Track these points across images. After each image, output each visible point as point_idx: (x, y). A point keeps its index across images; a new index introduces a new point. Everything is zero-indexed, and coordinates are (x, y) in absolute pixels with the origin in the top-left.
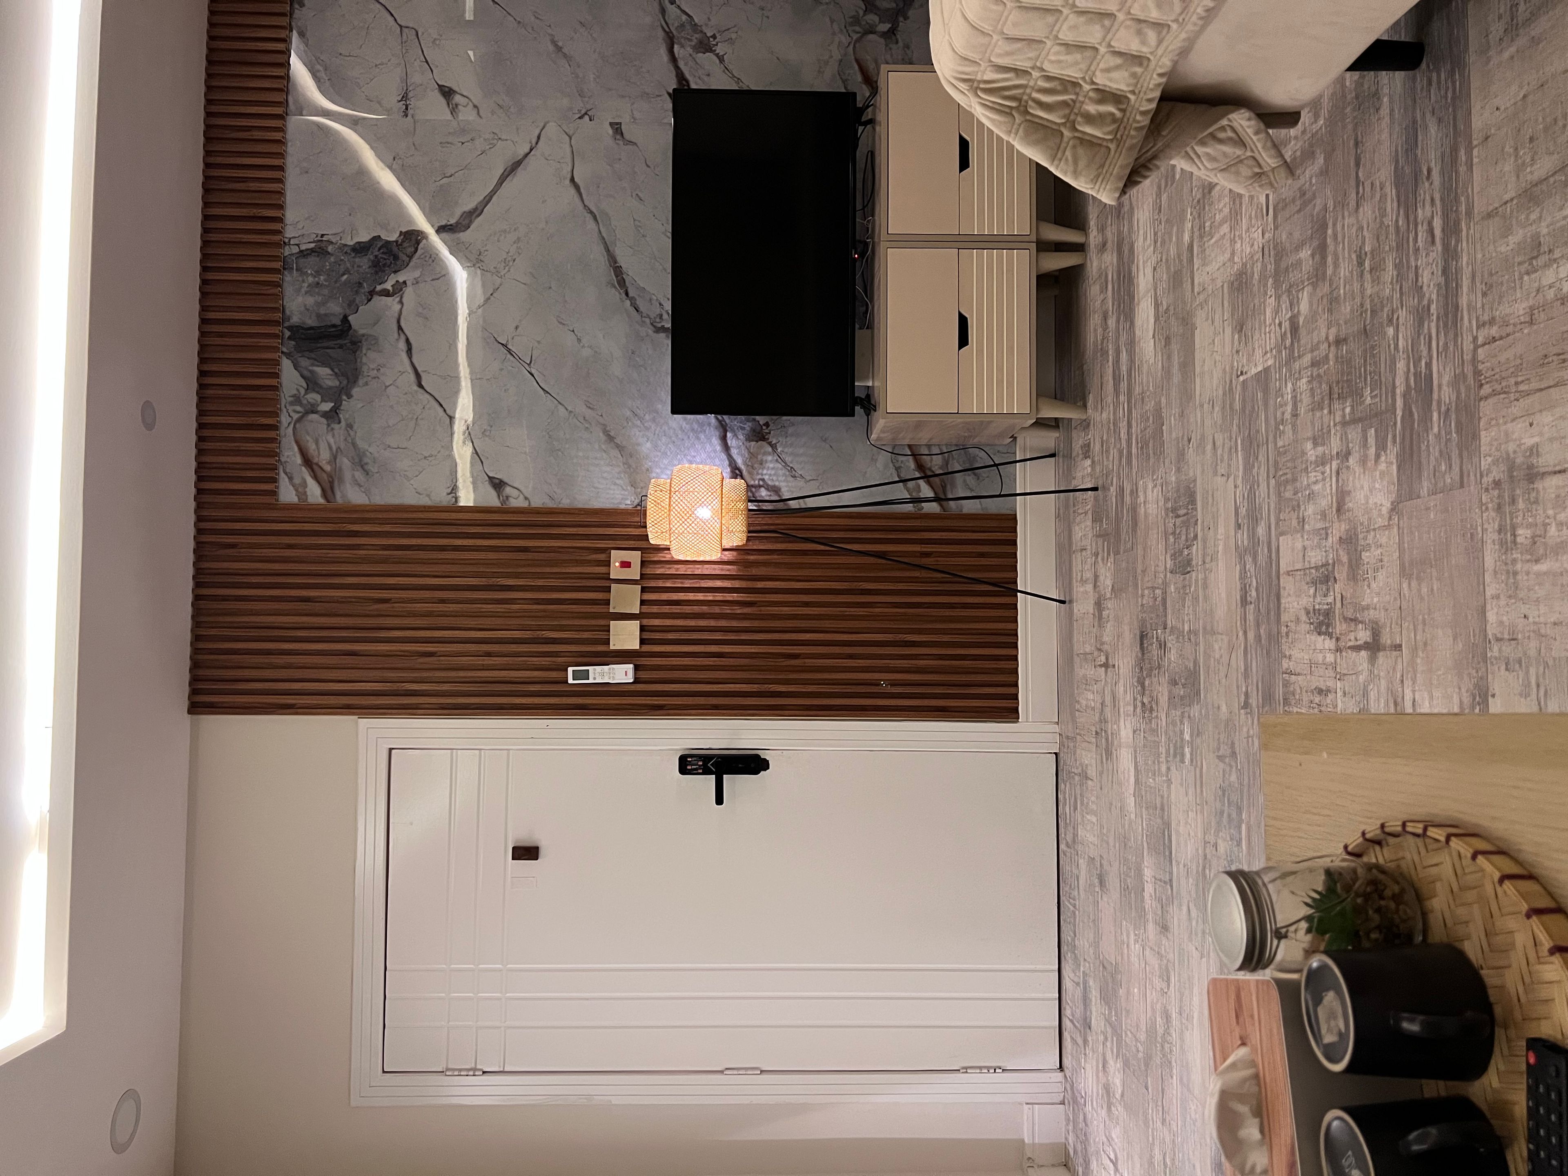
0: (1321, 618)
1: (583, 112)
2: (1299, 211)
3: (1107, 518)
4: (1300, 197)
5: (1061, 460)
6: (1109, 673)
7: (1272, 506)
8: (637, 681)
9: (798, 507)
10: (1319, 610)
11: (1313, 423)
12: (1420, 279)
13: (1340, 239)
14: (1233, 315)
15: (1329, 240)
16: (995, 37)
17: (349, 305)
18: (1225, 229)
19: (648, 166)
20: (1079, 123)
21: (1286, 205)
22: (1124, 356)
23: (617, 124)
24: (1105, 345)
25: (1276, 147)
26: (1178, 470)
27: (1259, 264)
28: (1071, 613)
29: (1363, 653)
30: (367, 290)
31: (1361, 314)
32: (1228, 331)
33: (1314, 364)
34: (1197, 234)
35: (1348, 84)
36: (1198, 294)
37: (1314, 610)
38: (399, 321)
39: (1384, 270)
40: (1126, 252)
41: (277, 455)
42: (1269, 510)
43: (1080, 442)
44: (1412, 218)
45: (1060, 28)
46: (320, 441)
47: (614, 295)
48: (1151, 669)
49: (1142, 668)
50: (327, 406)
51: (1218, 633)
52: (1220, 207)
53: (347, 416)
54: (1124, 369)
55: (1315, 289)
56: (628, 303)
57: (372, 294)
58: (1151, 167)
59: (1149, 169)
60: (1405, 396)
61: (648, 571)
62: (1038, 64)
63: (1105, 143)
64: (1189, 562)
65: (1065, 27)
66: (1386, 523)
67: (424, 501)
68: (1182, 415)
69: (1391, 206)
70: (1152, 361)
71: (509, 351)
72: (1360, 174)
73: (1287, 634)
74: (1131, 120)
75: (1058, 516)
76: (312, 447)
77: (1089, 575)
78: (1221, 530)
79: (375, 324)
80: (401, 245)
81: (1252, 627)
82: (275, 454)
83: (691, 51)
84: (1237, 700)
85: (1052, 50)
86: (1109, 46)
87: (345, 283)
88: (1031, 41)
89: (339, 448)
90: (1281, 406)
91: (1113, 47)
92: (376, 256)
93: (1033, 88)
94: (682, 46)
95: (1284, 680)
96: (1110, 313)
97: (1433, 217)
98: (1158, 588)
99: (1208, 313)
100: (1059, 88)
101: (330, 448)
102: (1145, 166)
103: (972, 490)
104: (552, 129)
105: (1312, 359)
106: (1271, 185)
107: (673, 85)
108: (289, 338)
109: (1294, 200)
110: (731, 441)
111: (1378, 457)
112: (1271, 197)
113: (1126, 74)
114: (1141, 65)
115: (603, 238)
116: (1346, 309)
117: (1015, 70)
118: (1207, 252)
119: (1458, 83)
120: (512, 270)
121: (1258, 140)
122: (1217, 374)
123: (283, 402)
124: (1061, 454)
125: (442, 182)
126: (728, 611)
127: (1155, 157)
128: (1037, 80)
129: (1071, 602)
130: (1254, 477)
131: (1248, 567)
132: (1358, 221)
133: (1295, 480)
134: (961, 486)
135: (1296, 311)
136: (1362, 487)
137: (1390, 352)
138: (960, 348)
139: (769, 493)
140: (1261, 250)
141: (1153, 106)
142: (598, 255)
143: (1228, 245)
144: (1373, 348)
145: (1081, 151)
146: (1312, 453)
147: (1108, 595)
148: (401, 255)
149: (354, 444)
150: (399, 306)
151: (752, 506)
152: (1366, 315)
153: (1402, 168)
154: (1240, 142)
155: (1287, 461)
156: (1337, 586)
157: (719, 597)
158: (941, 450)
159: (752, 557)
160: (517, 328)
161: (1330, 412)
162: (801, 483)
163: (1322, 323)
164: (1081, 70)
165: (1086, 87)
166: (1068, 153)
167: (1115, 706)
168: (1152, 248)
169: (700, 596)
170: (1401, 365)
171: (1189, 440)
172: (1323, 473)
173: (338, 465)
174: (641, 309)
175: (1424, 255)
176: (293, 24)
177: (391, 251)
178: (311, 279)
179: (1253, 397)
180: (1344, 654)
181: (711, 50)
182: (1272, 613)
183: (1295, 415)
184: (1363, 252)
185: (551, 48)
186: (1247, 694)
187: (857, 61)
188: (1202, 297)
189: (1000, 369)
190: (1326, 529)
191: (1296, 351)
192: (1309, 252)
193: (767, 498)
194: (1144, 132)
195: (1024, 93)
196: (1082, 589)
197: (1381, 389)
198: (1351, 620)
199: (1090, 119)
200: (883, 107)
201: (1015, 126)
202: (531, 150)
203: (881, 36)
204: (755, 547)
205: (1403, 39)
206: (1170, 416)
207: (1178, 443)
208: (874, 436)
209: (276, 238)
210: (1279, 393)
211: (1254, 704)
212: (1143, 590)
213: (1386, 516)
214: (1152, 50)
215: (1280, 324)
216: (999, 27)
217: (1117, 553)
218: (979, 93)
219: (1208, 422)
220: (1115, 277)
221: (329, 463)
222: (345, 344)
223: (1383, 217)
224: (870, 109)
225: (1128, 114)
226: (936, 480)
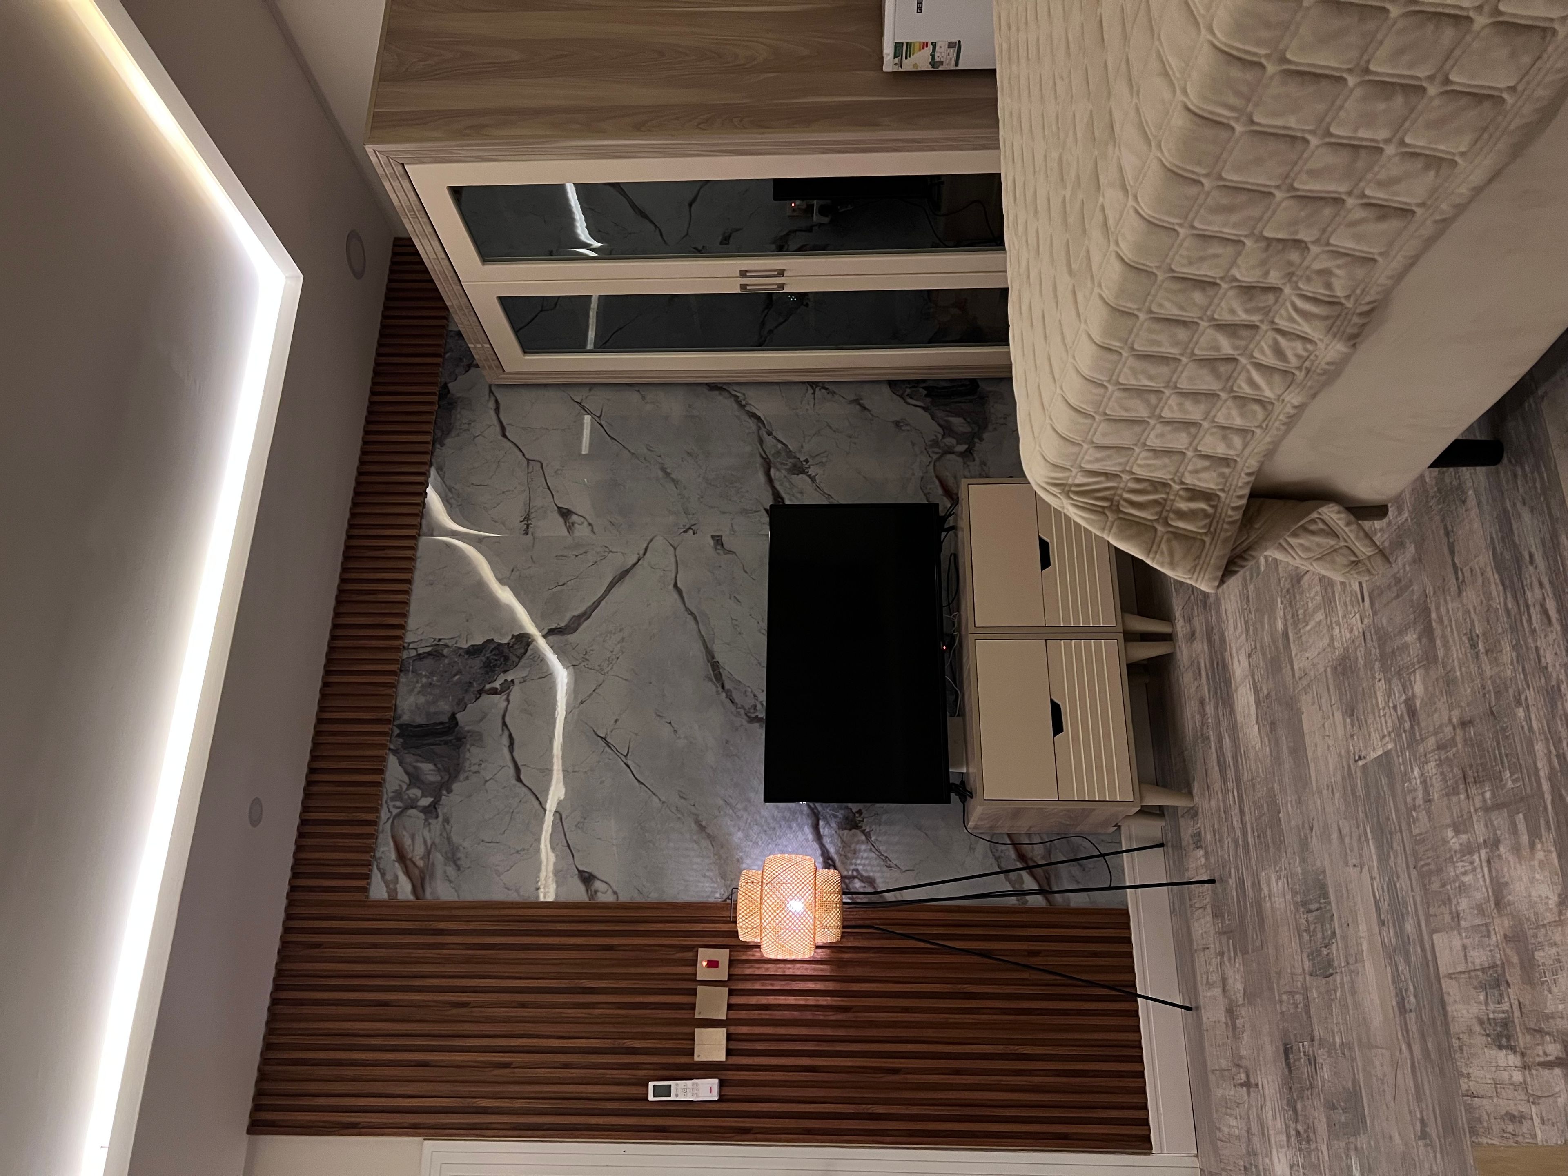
0: (1499, 1029)
1: (687, 527)
2: (1397, 596)
3: (1229, 913)
4: (1395, 585)
5: (1170, 850)
6: (1252, 1093)
7: (1418, 900)
8: (722, 1099)
9: (894, 899)
10: (1494, 1019)
11: (1449, 808)
12: (1543, 659)
13: (1446, 622)
14: (1341, 699)
15: (1434, 624)
16: (1085, 446)
17: (458, 704)
18: (1320, 616)
19: (746, 572)
20: (1172, 519)
21: (1382, 592)
22: (1227, 742)
23: (718, 536)
24: (1205, 731)
25: (1368, 537)
26: (1303, 860)
27: (1362, 649)
28: (1199, 1020)
29: (1557, 1071)
30: (476, 689)
31: (1484, 695)
32: (1338, 716)
33: (1440, 747)
34: (1290, 622)
35: (1427, 480)
36: (1300, 679)
37: (1489, 1019)
38: (504, 717)
39: (1501, 651)
40: (1217, 641)
41: (373, 850)
42: (1415, 904)
43: (1190, 831)
44: (1521, 602)
45: (1148, 435)
46: (417, 837)
47: (711, 688)
48: (1302, 1090)
49: (1290, 1088)
50: (426, 802)
51: (1377, 1047)
52: (1312, 595)
53: (445, 811)
54: (1229, 755)
55: (1427, 672)
56: (724, 695)
57: (481, 692)
58: (1247, 557)
59: (1246, 560)
60: (1551, 778)
61: (737, 971)
62: (1128, 468)
63: (1199, 537)
64: (1330, 963)
65: (1152, 436)
66: (1557, 918)
67: (513, 897)
68: (1299, 802)
69: (1496, 589)
70: (1258, 746)
71: (608, 744)
72: (1456, 561)
73: (1461, 1050)
74: (1223, 515)
75: (1173, 911)
76: (407, 842)
77: (1215, 977)
78: (1363, 927)
79: (481, 721)
80: (512, 647)
81: (1418, 1040)
82: (370, 850)
83: (786, 474)
84: (1412, 1128)
85: (1141, 456)
86: (1196, 450)
87: (456, 684)
88: (1119, 449)
89: (433, 843)
90: (1410, 791)
91: (1200, 451)
92: (488, 658)
93: (1124, 489)
94: (778, 470)
95: (1466, 1104)
96: (1207, 700)
97: (1544, 599)
98: (1297, 993)
99: (1313, 697)
100: (1149, 488)
101: (425, 842)
102: (1241, 557)
103: (1078, 883)
104: (659, 542)
105: (1437, 742)
106: (1368, 571)
107: (769, 502)
108: (398, 736)
109: (1389, 587)
110: (824, 830)
111: (1532, 846)
112: (1364, 585)
113: (1214, 475)
114: (1228, 466)
115: (702, 636)
116: (1466, 691)
117: (1106, 474)
118: (1304, 638)
119: (1545, 475)
120: (615, 667)
121: (1351, 531)
122: (1332, 760)
123: (385, 797)
124: (1170, 844)
125: (555, 590)
126: (821, 1018)
127: (1249, 548)
128: (1127, 482)
129: (1198, 1008)
130: (1391, 868)
131: (1400, 969)
132: (1463, 605)
133: (1439, 870)
134: (1065, 878)
135: (1410, 694)
136: (1521, 879)
137: (1524, 733)
138: (1055, 735)
139: (863, 885)
140: (1361, 634)
141: (1244, 502)
142: (696, 651)
143: (1325, 631)
144: (1504, 729)
145: (1175, 544)
146: (1455, 842)
147: (1241, 1001)
148: (511, 655)
149: (449, 839)
150: (505, 703)
151: (846, 899)
152: (1490, 696)
153: (1501, 554)
154: (1334, 534)
155: (1427, 851)
156: (1511, 991)
157: (811, 1000)
158: (1042, 838)
159: (846, 956)
160: (616, 721)
161: (1468, 797)
162: (897, 874)
163: (1441, 704)
164: (1169, 472)
165: (1176, 487)
166: (1164, 546)
167: (1263, 1134)
168: (1244, 636)
169: (791, 1000)
170: (1539, 747)
171: (1311, 829)
172: (1472, 863)
173: (431, 861)
174: (737, 700)
175: (1543, 636)
176: (433, 460)
177: (503, 652)
178: (424, 680)
179: (1377, 781)
180: (1534, 1072)
181: (803, 472)
182: (1439, 1023)
183: (1428, 801)
184: (1474, 635)
185: (660, 474)
186: (1422, 1121)
187: (937, 477)
188: (1305, 682)
189: (1098, 757)
190: (1486, 925)
191: (1418, 734)
192: (1415, 636)
193: (862, 890)
194: (1238, 524)
195: (1115, 494)
196: (1209, 994)
197: (1521, 772)
198: (1535, 1031)
199: (1181, 515)
200: (965, 515)
201: (1109, 524)
202: (639, 560)
203: (959, 456)
204: (850, 944)
205: (1479, 438)
206: (1286, 804)
207: (1299, 831)
208: (971, 824)
209: (397, 643)
210: (1406, 777)
211: (1434, 1135)
212: (1280, 995)
213: (1555, 910)
214: (1238, 453)
215: (1395, 707)
216: (1089, 437)
217: (1245, 952)
218: (1072, 496)
219: (1329, 809)
220: (1208, 664)
221: (422, 858)
222: (450, 741)
223: (1489, 600)
224: (951, 518)
225: (1219, 510)
226: (1039, 871)
